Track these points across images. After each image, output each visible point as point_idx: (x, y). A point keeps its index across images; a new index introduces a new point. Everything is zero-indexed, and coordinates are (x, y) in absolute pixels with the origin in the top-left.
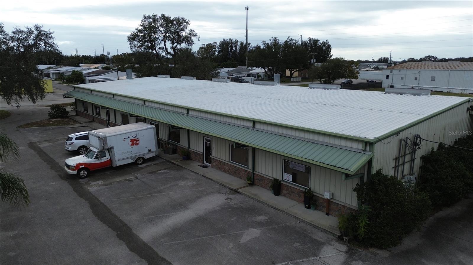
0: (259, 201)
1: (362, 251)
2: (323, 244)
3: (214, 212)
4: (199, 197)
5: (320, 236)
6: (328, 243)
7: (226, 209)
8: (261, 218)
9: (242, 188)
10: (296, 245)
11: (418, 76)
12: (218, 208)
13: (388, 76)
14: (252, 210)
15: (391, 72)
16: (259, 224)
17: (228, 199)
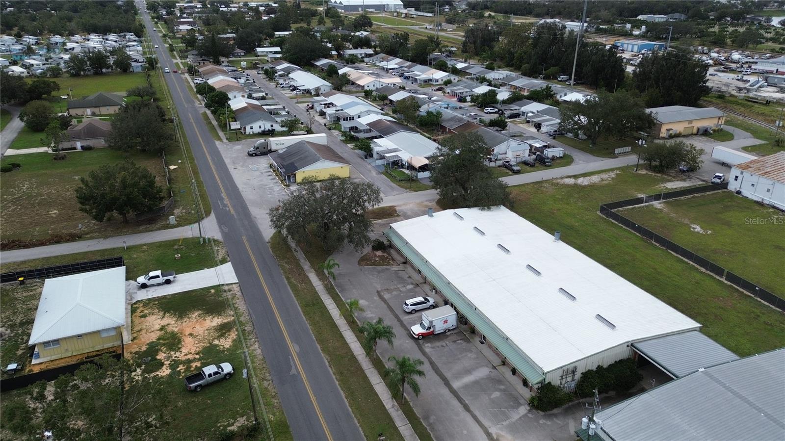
0: (504, 377)
1: (534, 411)
2: (522, 405)
3: (482, 379)
4: (477, 368)
5: (522, 401)
6: (524, 405)
7: (489, 378)
8: (502, 387)
9: (498, 366)
10: (512, 403)
11: (771, 188)
12: (485, 377)
13: (737, 177)
14: (500, 382)
15: (742, 173)
16: (500, 390)
17: (490, 372)
